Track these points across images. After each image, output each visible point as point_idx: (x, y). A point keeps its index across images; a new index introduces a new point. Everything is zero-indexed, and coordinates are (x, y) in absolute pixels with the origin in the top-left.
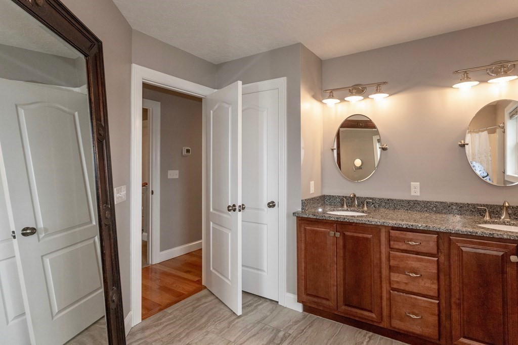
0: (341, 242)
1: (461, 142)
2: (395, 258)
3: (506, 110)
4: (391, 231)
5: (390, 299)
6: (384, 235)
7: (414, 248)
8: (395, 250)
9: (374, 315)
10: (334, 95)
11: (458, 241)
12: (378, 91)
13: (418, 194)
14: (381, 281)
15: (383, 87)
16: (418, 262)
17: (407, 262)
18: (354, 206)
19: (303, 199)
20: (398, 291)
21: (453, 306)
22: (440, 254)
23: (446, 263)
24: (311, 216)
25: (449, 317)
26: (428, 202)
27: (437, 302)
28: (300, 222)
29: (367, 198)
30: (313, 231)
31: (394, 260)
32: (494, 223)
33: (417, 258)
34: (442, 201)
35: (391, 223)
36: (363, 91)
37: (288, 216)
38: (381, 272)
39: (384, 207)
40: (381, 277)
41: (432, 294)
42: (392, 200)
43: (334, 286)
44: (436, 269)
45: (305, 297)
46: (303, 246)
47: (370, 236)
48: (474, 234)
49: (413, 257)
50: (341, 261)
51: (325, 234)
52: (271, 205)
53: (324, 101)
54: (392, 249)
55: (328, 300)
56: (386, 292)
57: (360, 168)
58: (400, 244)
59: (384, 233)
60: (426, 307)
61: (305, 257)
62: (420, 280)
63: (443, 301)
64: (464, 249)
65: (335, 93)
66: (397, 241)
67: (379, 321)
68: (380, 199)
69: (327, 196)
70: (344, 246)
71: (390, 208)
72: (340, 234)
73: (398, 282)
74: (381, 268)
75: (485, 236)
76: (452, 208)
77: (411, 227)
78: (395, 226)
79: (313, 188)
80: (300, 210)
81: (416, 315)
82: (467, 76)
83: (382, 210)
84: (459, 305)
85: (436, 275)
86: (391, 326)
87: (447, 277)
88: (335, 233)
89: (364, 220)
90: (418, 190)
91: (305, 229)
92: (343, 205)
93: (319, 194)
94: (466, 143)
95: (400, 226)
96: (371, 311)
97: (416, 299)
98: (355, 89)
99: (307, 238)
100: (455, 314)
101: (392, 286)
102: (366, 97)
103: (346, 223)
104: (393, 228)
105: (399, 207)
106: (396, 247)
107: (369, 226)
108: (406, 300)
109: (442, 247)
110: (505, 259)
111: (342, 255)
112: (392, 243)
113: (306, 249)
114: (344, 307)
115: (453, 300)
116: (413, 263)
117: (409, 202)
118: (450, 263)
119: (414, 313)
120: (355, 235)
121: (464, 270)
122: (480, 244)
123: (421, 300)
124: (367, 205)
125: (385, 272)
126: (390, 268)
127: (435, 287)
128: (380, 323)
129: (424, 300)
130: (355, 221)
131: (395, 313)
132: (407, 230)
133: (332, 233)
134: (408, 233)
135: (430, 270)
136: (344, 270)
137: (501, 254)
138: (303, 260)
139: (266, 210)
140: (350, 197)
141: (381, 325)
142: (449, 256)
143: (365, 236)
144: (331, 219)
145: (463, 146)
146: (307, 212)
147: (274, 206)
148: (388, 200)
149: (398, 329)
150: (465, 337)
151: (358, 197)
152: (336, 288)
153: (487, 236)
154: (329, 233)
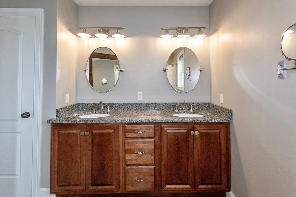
0: (90, 139)
1: (164, 68)
2: (129, 143)
3: (178, 55)
4: (126, 126)
5: (125, 173)
6: (122, 129)
7: (141, 135)
8: (129, 138)
9: (113, 187)
10: (87, 32)
11: (165, 127)
12: (118, 32)
13: (142, 99)
14: (119, 161)
15: (121, 31)
16: (143, 143)
17: (136, 145)
18: (101, 110)
19: (57, 108)
20: (130, 166)
21: (163, 167)
22: (155, 136)
23: (159, 142)
24: (64, 122)
25: (160, 174)
26: (147, 103)
27: (154, 167)
28: (54, 127)
29: (110, 103)
30: (65, 133)
31: (128, 145)
32: (180, 113)
33: (142, 141)
34: (154, 102)
35: (126, 120)
36: (108, 32)
37: (43, 123)
38: (119, 156)
39: (121, 108)
40: (119, 159)
41: (151, 162)
42: (126, 104)
43: (83, 173)
44: (154, 146)
45: (57, 188)
46: (57, 147)
47: (111, 131)
48: (174, 122)
49: (140, 141)
50: (90, 153)
51: (76, 135)
52: (26, 115)
53: (79, 34)
54: (126, 138)
55: (78, 185)
56: (123, 168)
57: (106, 84)
58: (132, 134)
59: (121, 128)
60: (147, 172)
61: (59, 155)
62: (144, 155)
63: (157, 165)
64: (168, 131)
65: (87, 30)
66: (130, 132)
67: (117, 190)
68: (118, 104)
69: (81, 104)
70: (92, 142)
71: (125, 109)
72: (89, 133)
73: (130, 160)
74: (119, 152)
75: (179, 122)
76: (160, 106)
77: (139, 122)
78: (129, 122)
79: (68, 99)
80: (54, 117)
81: (142, 179)
82: (168, 32)
83: (120, 110)
84: (165, 165)
85: (153, 150)
86: (125, 191)
87: (160, 149)
88: (85, 133)
89: (108, 120)
90: (142, 97)
91: (59, 133)
92: (92, 110)
93: (74, 103)
94: (167, 69)
95: (132, 122)
96: (112, 185)
97: (142, 168)
98: (103, 29)
99: (60, 140)
100: (164, 172)
101: (126, 163)
102: (110, 36)
103: (94, 124)
104: (128, 124)
105: (130, 108)
106: (130, 136)
107: (111, 124)
108: (135, 170)
109: (156, 132)
110: (188, 133)
111: (90, 148)
112: (127, 134)
113: (59, 149)
114: (91, 188)
115: (163, 163)
116: (140, 145)
117: (136, 104)
118: (161, 141)
119: (140, 178)
120: (101, 132)
121: (168, 144)
122: (177, 127)
123: (145, 168)
124: (110, 108)
125: (122, 154)
126: (125, 151)
127: (153, 158)
128: (119, 191)
129: (146, 168)
130: (101, 122)
131: (129, 181)
132: (137, 124)
133: (82, 133)
134: (137, 126)
135: (150, 147)
136: (92, 160)
137: (186, 131)
138: (56, 158)
139: (20, 121)
140: (98, 104)
141: (119, 192)
142: (160, 137)
143: (108, 131)
144: (82, 122)
145: (165, 71)
146: (61, 118)
147: (29, 116)
148: (124, 104)
149: (130, 192)
150: (169, 184)
151: (103, 103)
152: (85, 174)
153: (180, 122)
154: (80, 133)
